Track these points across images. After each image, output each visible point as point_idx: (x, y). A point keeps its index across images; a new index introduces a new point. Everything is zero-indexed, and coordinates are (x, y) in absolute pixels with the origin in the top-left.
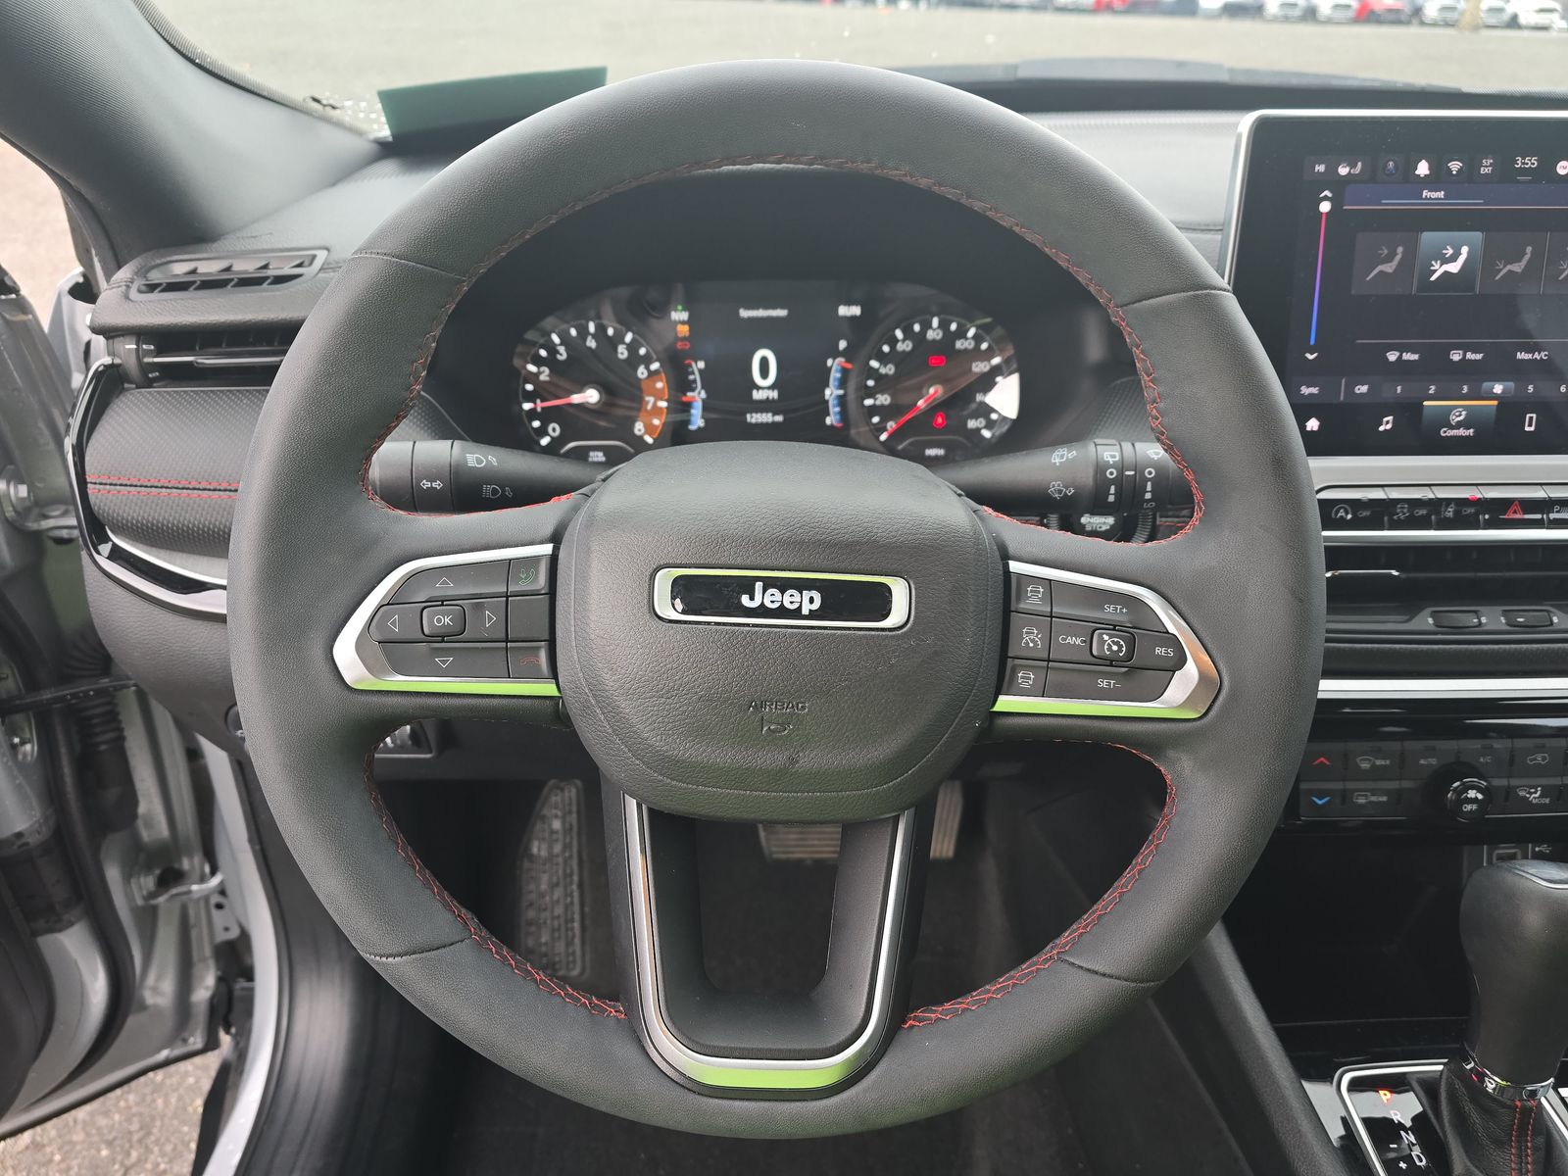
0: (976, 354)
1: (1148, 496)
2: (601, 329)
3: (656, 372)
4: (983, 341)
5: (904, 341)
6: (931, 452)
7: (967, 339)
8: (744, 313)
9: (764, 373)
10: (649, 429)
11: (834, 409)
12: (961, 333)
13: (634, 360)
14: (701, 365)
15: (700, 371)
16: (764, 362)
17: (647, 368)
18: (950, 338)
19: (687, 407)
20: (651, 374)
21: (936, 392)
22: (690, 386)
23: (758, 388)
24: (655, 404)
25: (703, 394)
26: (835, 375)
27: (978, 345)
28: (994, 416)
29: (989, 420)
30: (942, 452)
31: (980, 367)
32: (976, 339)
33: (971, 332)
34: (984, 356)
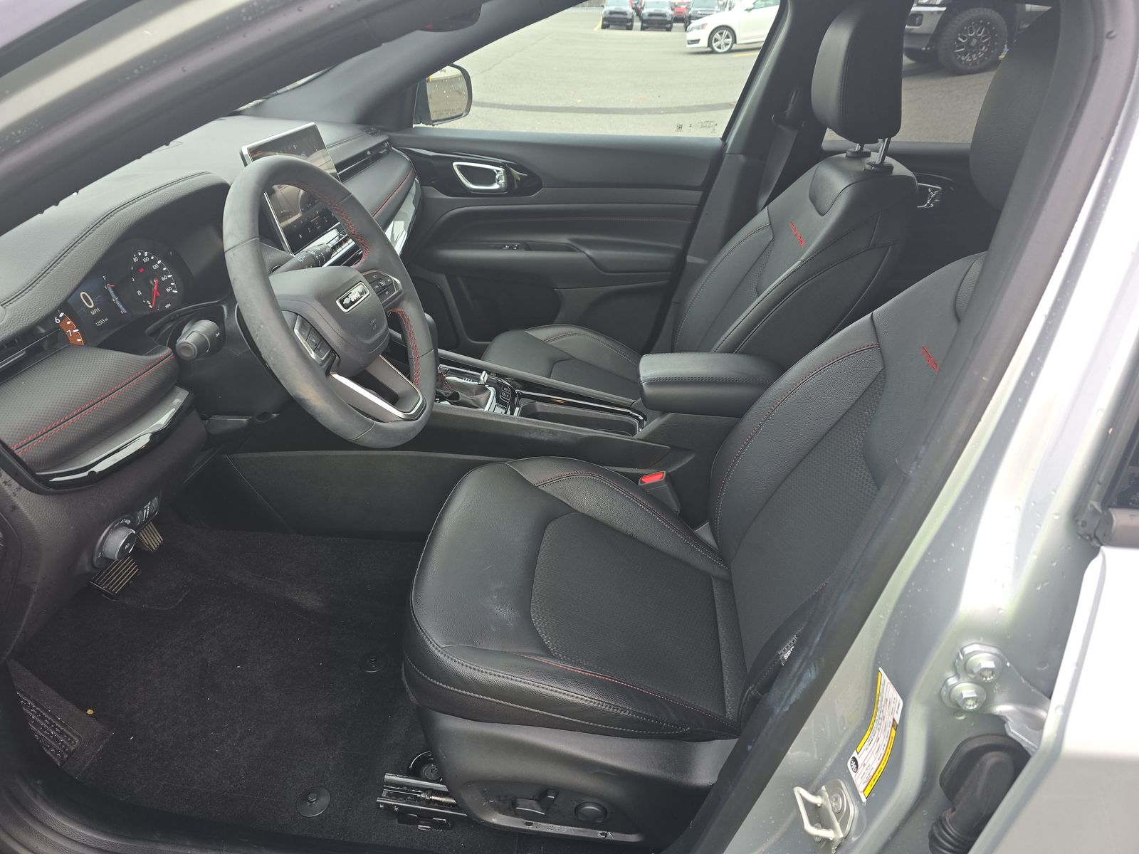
4: (151, 256)
6: (167, 306)
20: (62, 319)
27: (150, 258)
28: (172, 284)
29: (171, 286)
30: (169, 305)
31: (155, 267)
32: (149, 256)
33: (146, 254)
34: (155, 262)
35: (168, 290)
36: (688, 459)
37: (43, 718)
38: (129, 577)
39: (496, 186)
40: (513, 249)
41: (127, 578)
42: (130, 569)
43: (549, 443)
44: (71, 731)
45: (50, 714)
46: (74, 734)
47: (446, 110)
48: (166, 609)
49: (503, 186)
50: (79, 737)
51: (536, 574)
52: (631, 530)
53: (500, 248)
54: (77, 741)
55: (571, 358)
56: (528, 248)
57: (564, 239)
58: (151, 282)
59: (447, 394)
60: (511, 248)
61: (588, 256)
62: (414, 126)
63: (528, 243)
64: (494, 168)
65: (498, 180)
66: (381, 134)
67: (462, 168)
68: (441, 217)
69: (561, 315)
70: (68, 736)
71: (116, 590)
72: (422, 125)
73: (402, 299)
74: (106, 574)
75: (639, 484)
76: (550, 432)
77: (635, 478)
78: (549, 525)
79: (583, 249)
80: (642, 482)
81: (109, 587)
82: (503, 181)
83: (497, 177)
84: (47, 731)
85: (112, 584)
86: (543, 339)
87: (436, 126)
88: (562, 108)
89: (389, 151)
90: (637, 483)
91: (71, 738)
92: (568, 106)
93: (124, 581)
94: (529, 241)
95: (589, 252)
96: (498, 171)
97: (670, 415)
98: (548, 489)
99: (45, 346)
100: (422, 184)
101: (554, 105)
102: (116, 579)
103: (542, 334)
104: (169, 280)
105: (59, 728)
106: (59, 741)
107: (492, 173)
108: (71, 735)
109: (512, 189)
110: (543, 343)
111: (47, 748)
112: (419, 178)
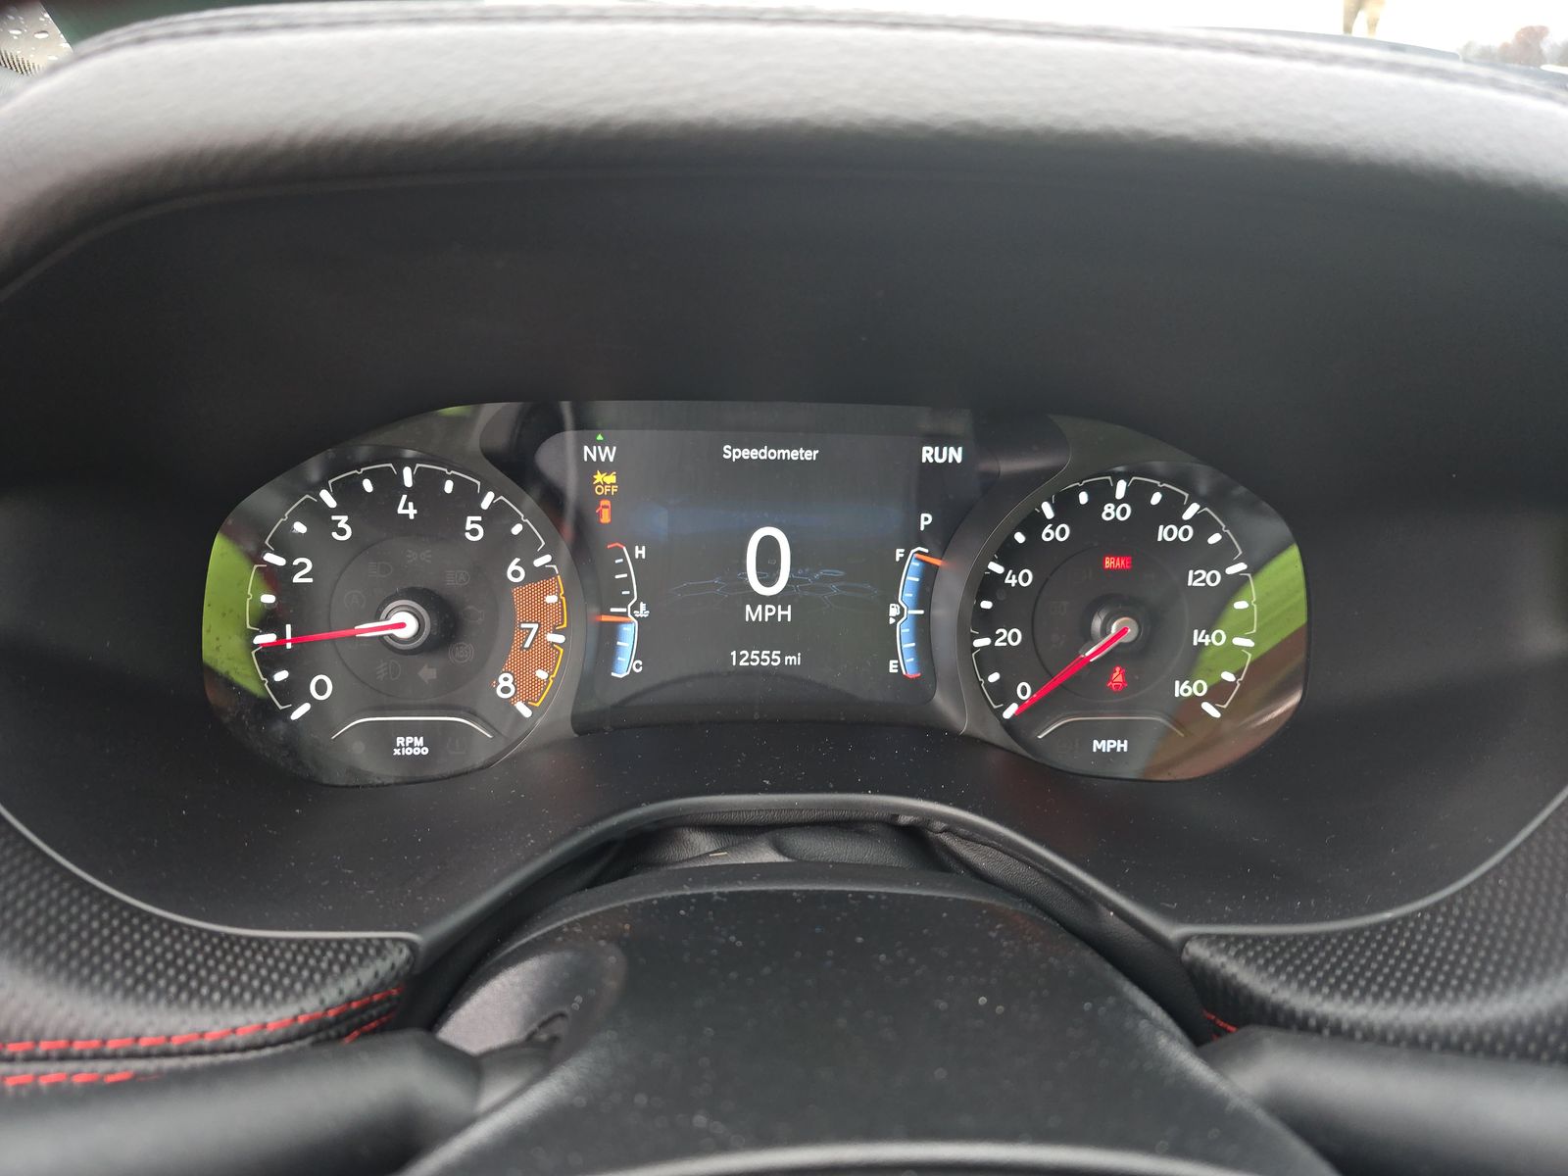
0: (1196, 554)
2: (427, 484)
3: (545, 573)
5: (1055, 523)
6: (1103, 745)
7: (1180, 523)
8: (730, 453)
9: (768, 574)
10: (527, 688)
11: (905, 643)
12: (1171, 512)
13: (500, 546)
14: (640, 552)
15: (636, 562)
16: (769, 547)
17: (526, 564)
18: (1146, 519)
19: (608, 636)
20: (536, 575)
21: (1122, 632)
22: (615, 595)
23: (758, 600)
24: (539, 639)
25: (643, 611)
26: (910, 578)
32: (1202, 526)
33: (1192, 511)
104: (1231, 656)
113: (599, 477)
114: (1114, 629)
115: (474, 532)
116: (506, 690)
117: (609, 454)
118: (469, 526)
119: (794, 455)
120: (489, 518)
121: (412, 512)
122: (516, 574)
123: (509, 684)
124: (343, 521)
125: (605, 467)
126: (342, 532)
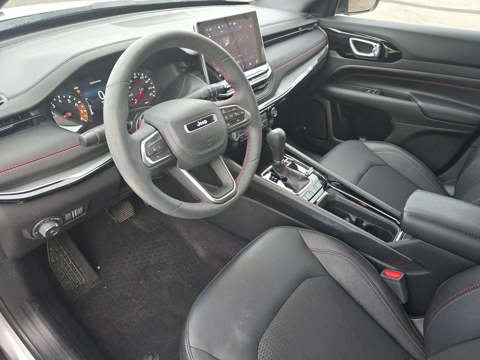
1: (217, 93)
2: (62, 97)
3: (80, 103)
4: (145, 76)
6: (146, 103)
8: (91, 83)
9: (102, 97)
10: (84, 118)
13: (73, 102)
14: (87, 99)
16: (101, 94)
17: (77, 103)
18: (139, 77)
19: (89, 110)
20: (79, 104)
22: (87, 105)
23: (102, 100)
24: (83, 112)
25: (90, 106)
27: (144, 77)
28: (154, 92)
29: (153, 93)
30: (148, 102)
31: (146, 82)
32: (144, 76)
33: (142, 75)
34: (147, 79)
35: (150, 94)
36: (424, 273)
37: (73, 267)
38: (128, 216)
39: (371, 55)
40: (372, 93)
41: (127, 217)
42: (130, 213)
43: (328, 227)
44: (83, 276)
45: (77, 267)
46: (84, 277)
47: (360, 7)
48: (147, 231)
49: (376, 55)
50: (85, 279)
51: (278, 314)
52: (363, 301)
53: (364, 91)
54: (84, 281)
55: (386, 165)
56: (382, 94)
57: (407, 92)
58: (140, 90)
59: (282, 177)
60: (371, 92)
61: (419, 106)
62: (335, 15)
63: (383, 91)
64: (374, 44)
65: (374, 51)
66: (314, 18)
67: (355, 42)
68: (336, 69)
69: (390, 137)
70: (81, 278)
71: (120, 221)
72: (342, 15)
73: (248, 125)
74: (118, 213)
75: (382, 275)
76: (331, 220)
77: (380, 269)
78: (306, 280)
79: (417, 100)
80: (384, 274)
81: (117, 219)
82: (377, 52)
83: (374, 49)
84: (73, 273)
85: (119, 218)
86: (372, 149)
87: (350, 16)
88: (465, 10)
89: (315, 28)
90: (380, 273)
91: (82, 279)
92: (469, 9)
93: (126, 218)
94: (385, 90)
95: (420, 103)
96: (375, 46)
97: (418, 240)
98: (317, 255)
99: (35, 121)
100: (330, 48)
101: (461, 8)
102: (122, 216)
103: (373, 146)
104: (153, 89)
105: (78, 274)
106: (76, 279)
107: (372, 47)
108: (83, 278)
109: (382, 58)
110: (371, 151)
111: (70, 280)
112: (329, 46)
113: (77, 91)
114: (142, 89)
115: (69, 101)
116: (82, 119)
117: (77, 88)
118: (68, 101)
119: (98, 81)
120: (70, 99)
121: (61, 101)
122: (77, 105)
123: (82, 118)
124: (53, 105)
125: (78, 90)
126: (54, 107)
